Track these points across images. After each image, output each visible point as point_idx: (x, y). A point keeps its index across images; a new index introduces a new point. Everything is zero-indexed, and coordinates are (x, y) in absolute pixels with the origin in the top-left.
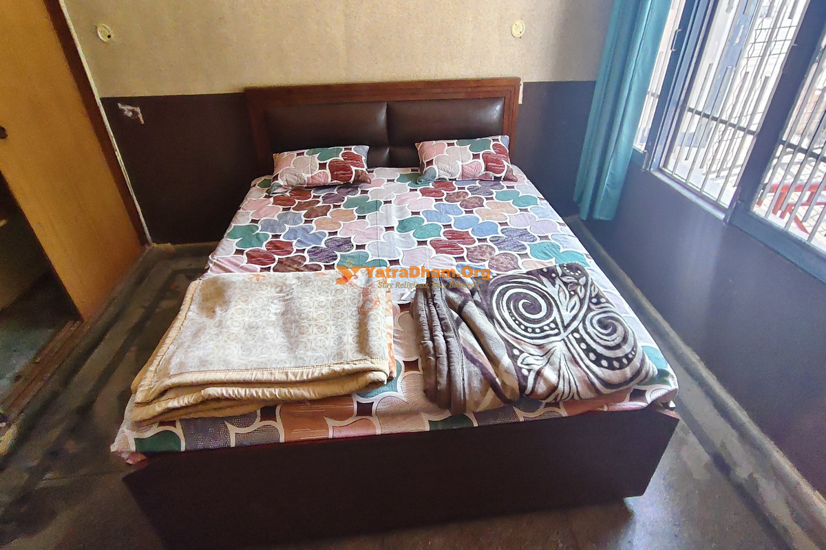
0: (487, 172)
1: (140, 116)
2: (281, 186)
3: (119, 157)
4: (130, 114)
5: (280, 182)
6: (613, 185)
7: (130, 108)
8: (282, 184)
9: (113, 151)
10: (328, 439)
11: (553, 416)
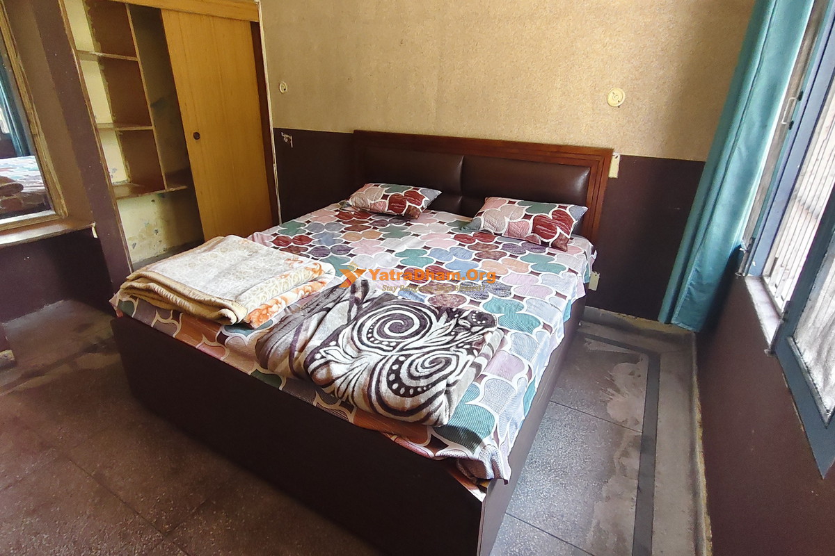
0: (535, 235)
1: (291, 142)
2: (350, 206)
3: (275, 168)
4: (286, 140)
5: (350, 202)
6: (699, 285)
7: (287, 136)
8: (351, 204)
9: (273, 163)
10: (195, 348)
11: (342, 416)
